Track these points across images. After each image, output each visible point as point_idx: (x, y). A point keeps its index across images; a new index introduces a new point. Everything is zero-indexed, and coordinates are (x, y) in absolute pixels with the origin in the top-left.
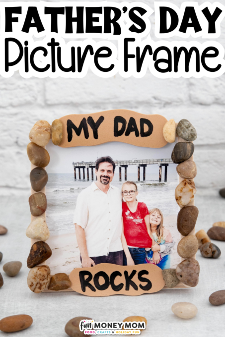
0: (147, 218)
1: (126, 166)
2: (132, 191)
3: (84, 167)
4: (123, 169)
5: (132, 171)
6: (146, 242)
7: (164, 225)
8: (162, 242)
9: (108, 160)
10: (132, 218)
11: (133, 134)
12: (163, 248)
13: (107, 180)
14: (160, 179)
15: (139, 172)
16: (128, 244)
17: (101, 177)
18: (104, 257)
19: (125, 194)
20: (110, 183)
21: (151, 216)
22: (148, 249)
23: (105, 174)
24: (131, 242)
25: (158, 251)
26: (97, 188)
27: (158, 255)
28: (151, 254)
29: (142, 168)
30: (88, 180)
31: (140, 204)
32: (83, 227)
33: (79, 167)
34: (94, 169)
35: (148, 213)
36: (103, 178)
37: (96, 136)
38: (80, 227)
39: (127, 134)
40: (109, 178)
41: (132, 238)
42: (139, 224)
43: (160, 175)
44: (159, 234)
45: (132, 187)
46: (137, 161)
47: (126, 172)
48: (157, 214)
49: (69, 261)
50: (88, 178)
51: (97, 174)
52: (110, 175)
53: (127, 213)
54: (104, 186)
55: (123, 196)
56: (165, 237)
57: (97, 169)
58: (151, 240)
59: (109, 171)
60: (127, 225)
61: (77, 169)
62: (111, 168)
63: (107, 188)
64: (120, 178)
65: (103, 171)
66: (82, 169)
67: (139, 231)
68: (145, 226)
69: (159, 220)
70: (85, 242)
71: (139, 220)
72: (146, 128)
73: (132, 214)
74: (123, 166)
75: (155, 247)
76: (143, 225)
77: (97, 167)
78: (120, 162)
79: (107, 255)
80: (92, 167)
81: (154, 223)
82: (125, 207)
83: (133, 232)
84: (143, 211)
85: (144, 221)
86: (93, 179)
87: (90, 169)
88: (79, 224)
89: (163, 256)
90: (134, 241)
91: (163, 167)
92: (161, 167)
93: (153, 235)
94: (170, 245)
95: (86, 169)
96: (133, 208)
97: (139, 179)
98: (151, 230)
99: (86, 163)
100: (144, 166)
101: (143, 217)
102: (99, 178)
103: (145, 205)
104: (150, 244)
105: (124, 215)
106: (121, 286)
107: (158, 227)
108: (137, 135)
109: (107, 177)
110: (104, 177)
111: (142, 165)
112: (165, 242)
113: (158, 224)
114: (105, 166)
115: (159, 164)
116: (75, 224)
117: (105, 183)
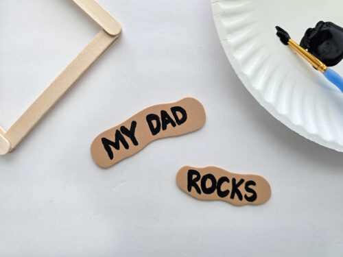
11: (169, 125)
37: (135, 143)
39: (164, 128)
72: (180, 116)
106: (227, 192)
108: (174, 125)
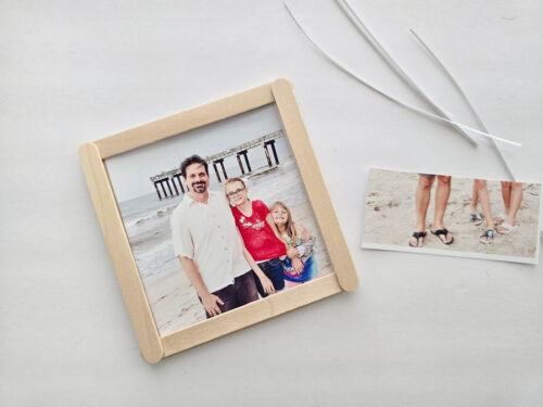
0: (269, 218)
1: (221, 161)
2: (239, 190)
3: (167, 179)
4: (218, 165)
5: (231, 164)
6: (278, 249)
7: (293, 220)
8: (298, 243)
9: (195, 160)
10: (250, 224)
12: (301, 250)
13: (202, 187)
14: (270, 164)
15: (240, 163)
16: (256, 259)
17: (193, 184)
18: (230, 286)
19: (231, 197)
20: (208, 190)
21: (274, 214)
22: (283, 258)
23: (197, 179)
24: (259, 255)
25: (297, 256)
26: (192, 200)
27: (299, 261)
28: (289, 262)
29: (242, 157)
30: (178, 194)
31: (254, 204)
32: (190, 257)
33: (160, 182)
34: (181, 177)
35: (269, 212)
36: (196, 186)
38: (186, 258)
40: (204, 183)
41: (258, 250)
42: (262, 229)
43: (269, 158)
44: (290, 234)
45: (238, 185)
46: (233, 150)
47: (223, 168)
48: (280, 209)
49: (186, 307)
50: (177, 191)
51: (187, 182)
52: (204, 178)
53: (242, 220)
54: (201, 196)
55: (229, 200)
56: (299, 236)
57: (185, 176)
58: (283, 244)
59: (201, 174)
60: (246, 235)
61: (159, 185)
62: (203, 170)
63: (206, 196)
64: (219, 179)
65: (193, 176)
66: (164, 183)
67: (265, 238)
68: (270, 229)
69: (285, 216)
70: (199, 277)
71: (259, 225)
73: (248, 219)
74: (217, 162)
75: (291, 252)
76: (267, 229)
77: (184, 174)
78: (212, 158)
79: (232, 283)
80: (178, 176)
81: (280, 221)
82: (236, 213)
83: (257, 242)
84: (261, 211)
85: (266, 223)
86: (183, 191)
87: (176, 179)
88: (183, 255)
89: (305, 260)
90: (263, 253)
91: (269, 147)
92: (265, 147)
93: (285, 238)
94: (309, 243)
95: (170, 181)
96: (248, 212)
97: (243, 172)
98: (279, 232)
99: (168, 173)
100: (244, 153)
101: (263, 218)
102: (191, 188)
103: (261, 202)
104: (283, 250)
105: (238, 224)
107: (287, 225)
109: (201, 182)
110: (197, 183)
111: (240, 153)
112: (302, 242)
113: (285, 221)
114: (193, 169)
115: (262, 143)
116: (179, 257)
117: (201, 192)
